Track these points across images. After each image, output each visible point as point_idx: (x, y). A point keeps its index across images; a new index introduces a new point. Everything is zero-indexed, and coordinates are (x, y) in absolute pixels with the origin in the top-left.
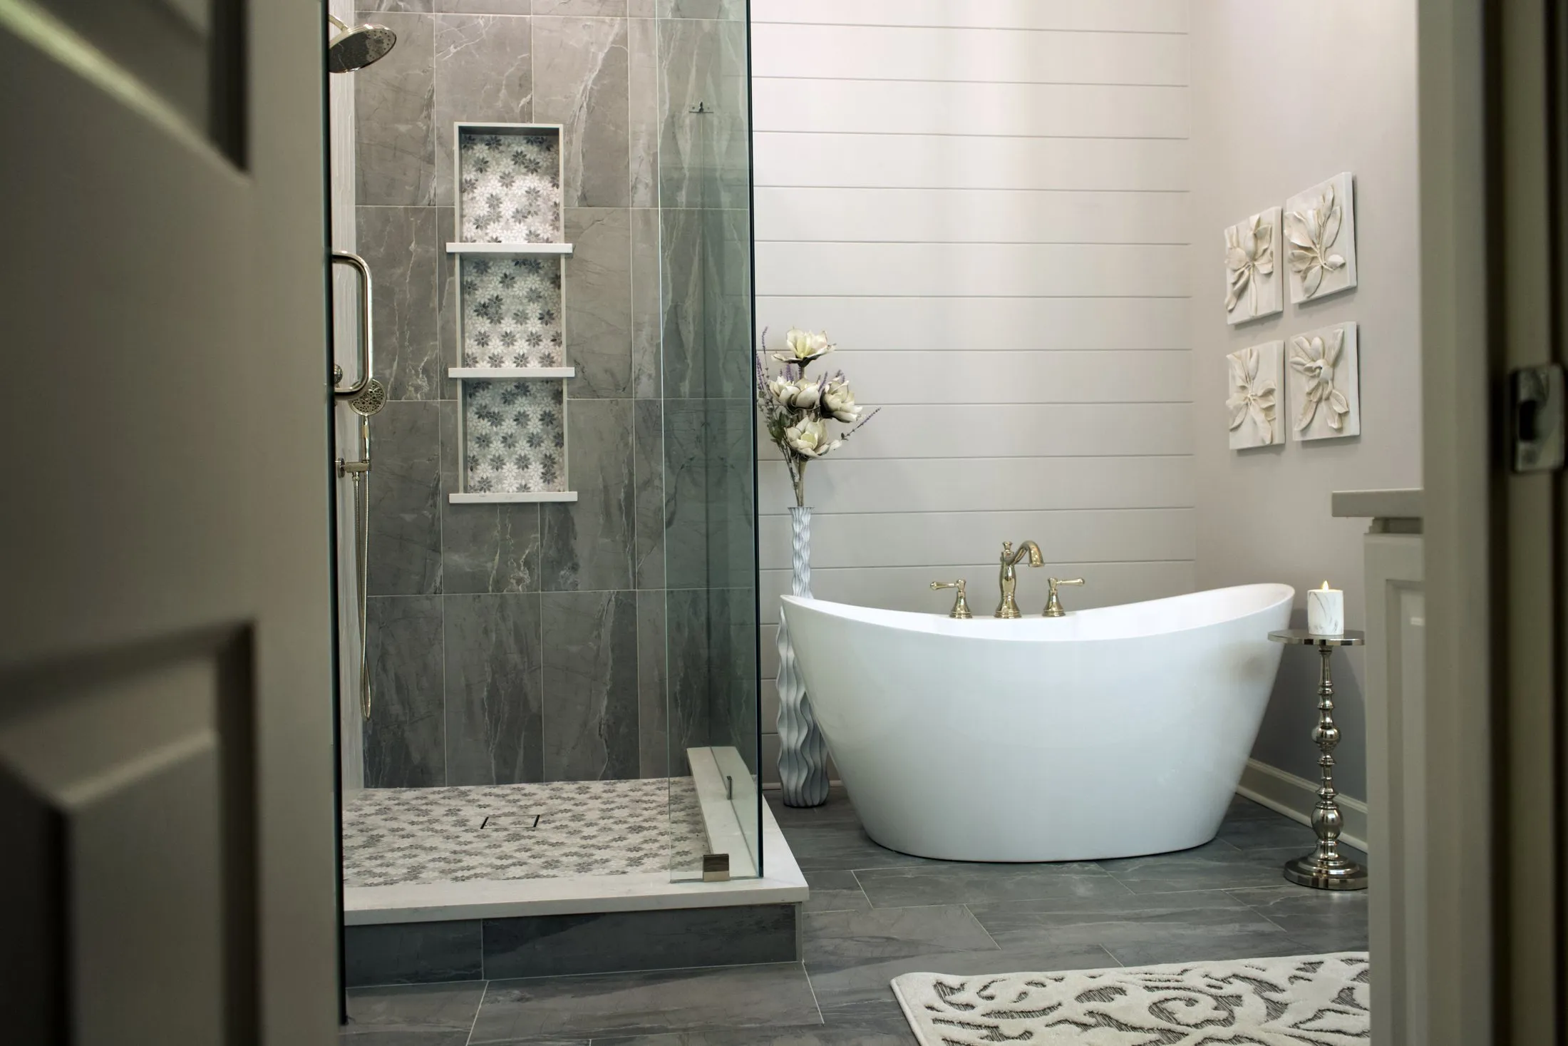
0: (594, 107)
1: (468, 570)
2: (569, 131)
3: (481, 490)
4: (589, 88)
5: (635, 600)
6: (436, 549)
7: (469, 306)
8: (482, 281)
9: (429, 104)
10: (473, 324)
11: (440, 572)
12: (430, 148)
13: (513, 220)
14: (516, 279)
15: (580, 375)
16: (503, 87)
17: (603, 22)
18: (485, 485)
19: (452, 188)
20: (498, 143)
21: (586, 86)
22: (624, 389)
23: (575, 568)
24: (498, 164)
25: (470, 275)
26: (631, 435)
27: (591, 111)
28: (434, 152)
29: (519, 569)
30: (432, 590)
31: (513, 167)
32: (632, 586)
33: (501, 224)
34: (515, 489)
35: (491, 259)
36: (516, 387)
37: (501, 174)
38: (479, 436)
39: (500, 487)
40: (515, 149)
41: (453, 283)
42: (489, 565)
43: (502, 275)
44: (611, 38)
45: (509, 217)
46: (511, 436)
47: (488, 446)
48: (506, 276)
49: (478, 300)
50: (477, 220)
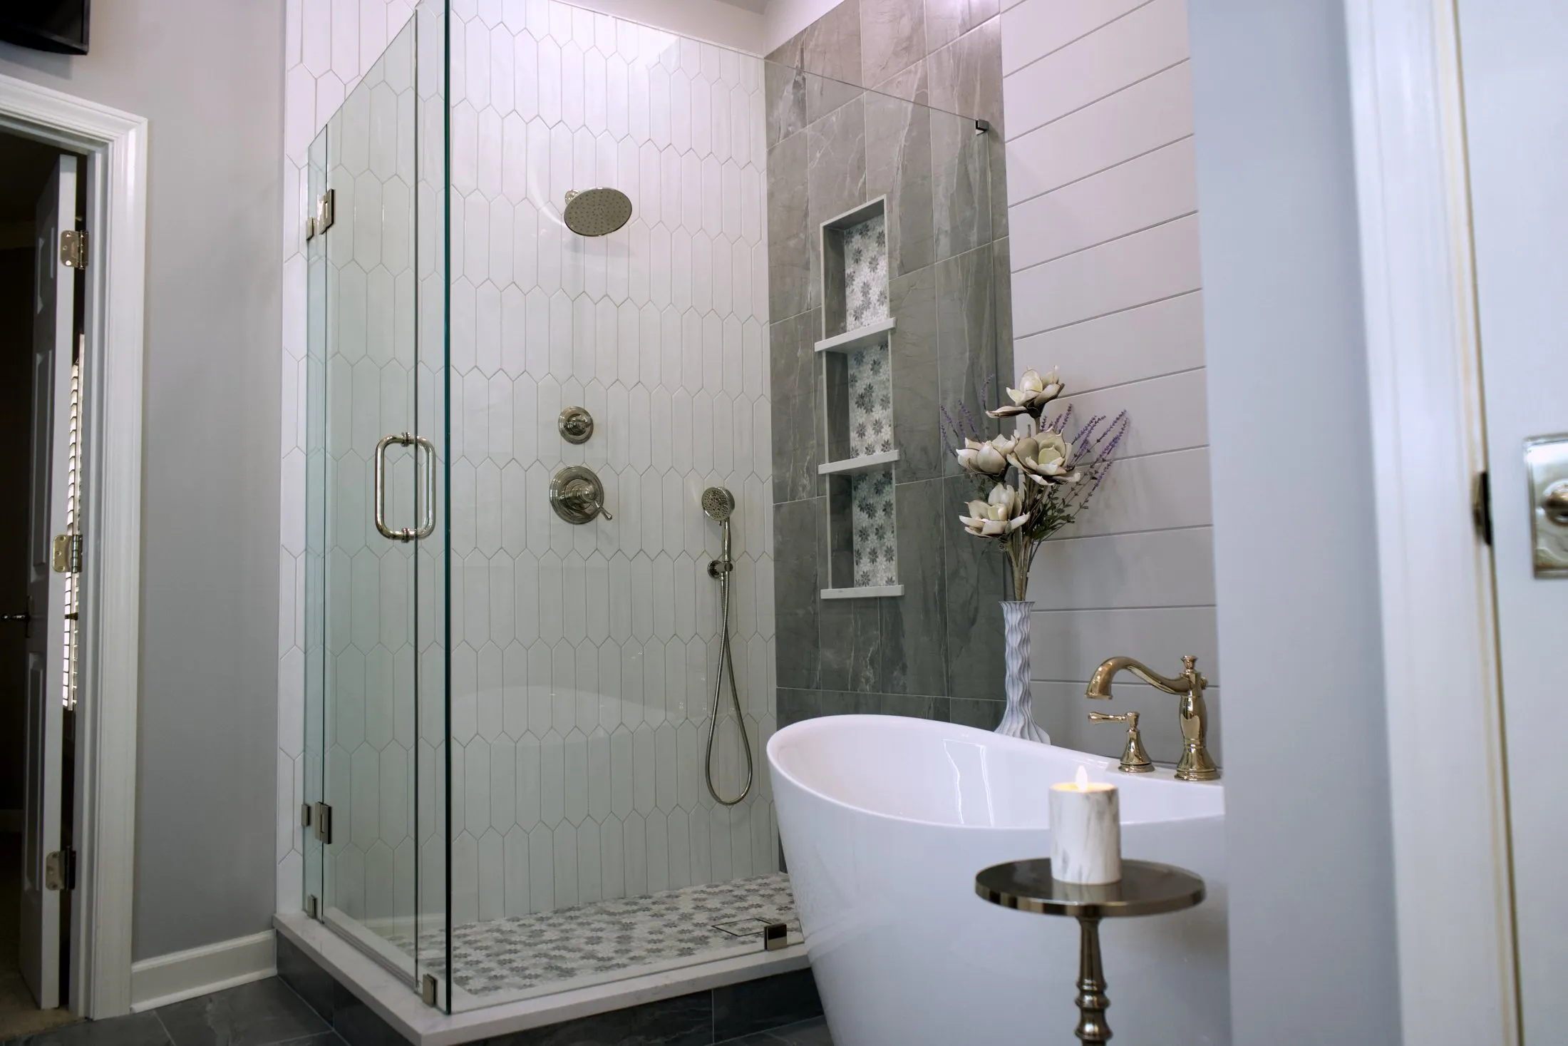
0: (906, 165)
1: (836, 667)
2: (890, 199)
3: (863, 584)
4: (903, 146)
5: (949, 708)
6: (816, 645)
7: (852, 399)
8: (860, 372)
9: (806, 215)
10: (855, 416)
11: (819, 668)
12: (807, 256)
13: (878, 303)
14: (882, 363)
15: (903, 457)
16: (848, 175)
17: (910, 72)
18: (866, 580)
19: (820, 288)
20: (867, 228)
21: (900, 146)
22: (935, 467)
23: (904, 668)
24: (868, 251)
25: (852, 369)
26: (941, 519)
27: (905, 169)
28: (809, 258)
29: (867, 667)
30: (815, 685)
31: (877, 249)
32: (946, 694)
33: (872, 309)
34: (885, 582)
35: (865, 348)
36: (884, 475)
37: (869, 260)
38: (861, 529)
39: (874, 580)
40: (878, 231)
41: (822, 380)
42: (848, 662)
43: (872, 362)
44: (915, 86)
45: (875, 302)
46: (881, 527)
47: (867, 539)
48: (875, 362)
49: (858, 392)
50: (855, 312)
